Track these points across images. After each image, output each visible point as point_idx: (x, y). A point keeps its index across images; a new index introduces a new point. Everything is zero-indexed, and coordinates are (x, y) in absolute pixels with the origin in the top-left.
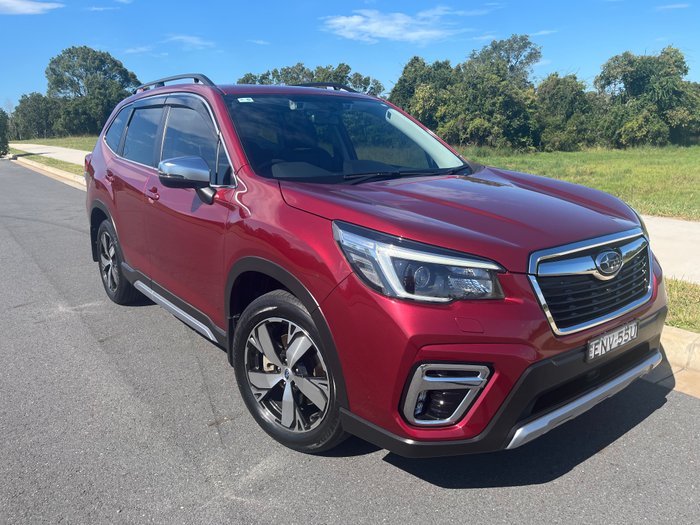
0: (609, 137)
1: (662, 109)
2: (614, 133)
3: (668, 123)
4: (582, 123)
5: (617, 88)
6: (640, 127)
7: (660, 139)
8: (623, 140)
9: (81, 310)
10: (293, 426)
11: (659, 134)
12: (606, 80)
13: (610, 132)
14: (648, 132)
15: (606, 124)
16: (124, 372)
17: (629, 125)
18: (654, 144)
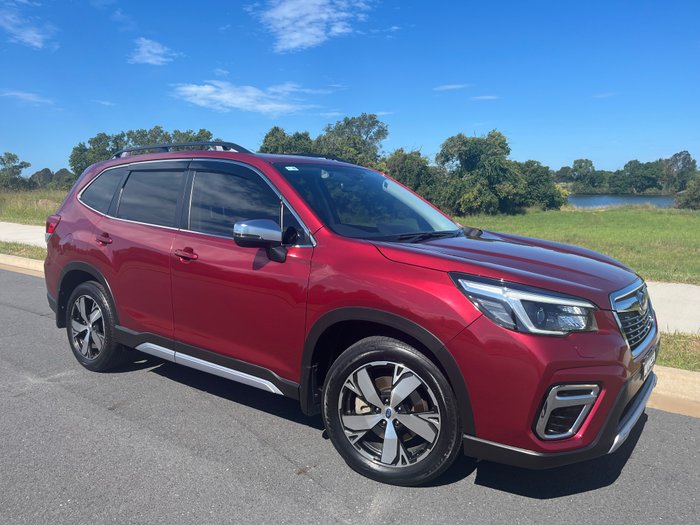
0: (451, 207)
1: (492, 183)
2: (454, 203)
3: (497, 195)
4: (428, 194)
5: (454, 164)
6: (476, 198)
7: (492, 209)
8: (462, 209)
9: (59, 380)
10: (395, 461)
11: (490, 204)
12: (445, 157)
13: (451, 202)
14: (482, 202)
15: (448, 195)
16: (164, 435)
17: (466, 196)
18: (487, 213)
